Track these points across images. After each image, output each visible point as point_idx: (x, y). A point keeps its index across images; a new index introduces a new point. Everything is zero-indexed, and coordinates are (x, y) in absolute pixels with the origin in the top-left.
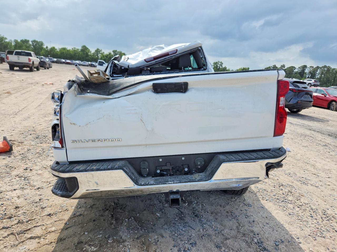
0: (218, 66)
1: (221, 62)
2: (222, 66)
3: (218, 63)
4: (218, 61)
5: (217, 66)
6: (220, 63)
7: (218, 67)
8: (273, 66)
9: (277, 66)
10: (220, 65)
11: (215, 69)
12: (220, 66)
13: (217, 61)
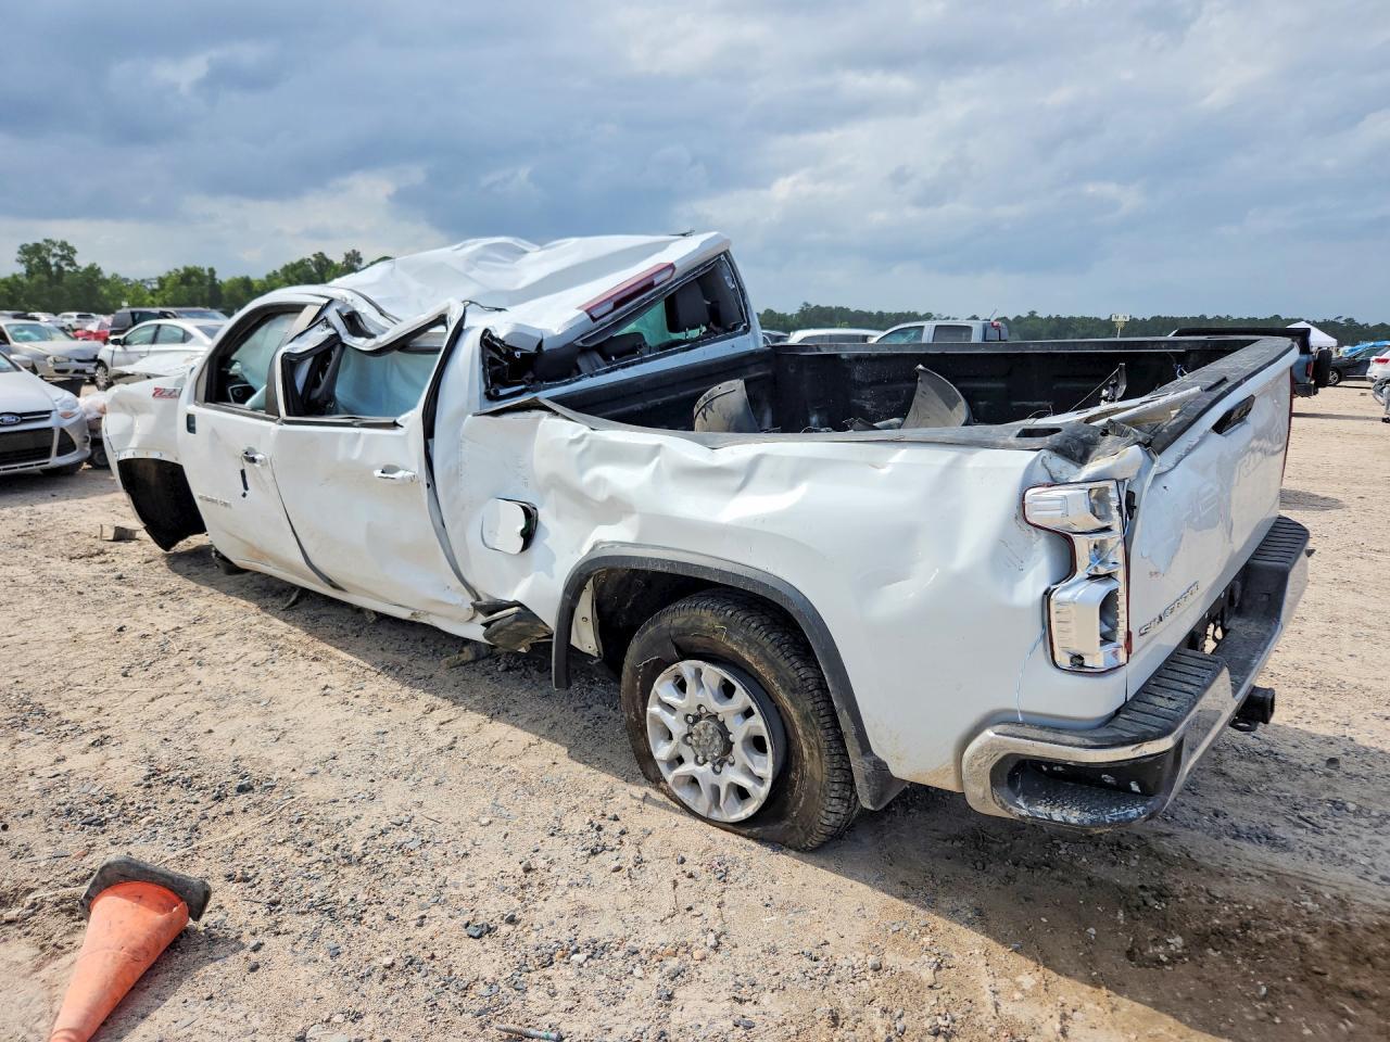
0: (52, 261)
1: (64, 245)
2: (72, 263)
3: (49, 250)
4: (46, 241)
5: (48, 265)
6: (56, 250)
7: (54, 269)
8: (315, 255)
9: (329, 256)
10: (63, 258)
11: (37, 276)
12: (63, 264)
13: (40, 241)
